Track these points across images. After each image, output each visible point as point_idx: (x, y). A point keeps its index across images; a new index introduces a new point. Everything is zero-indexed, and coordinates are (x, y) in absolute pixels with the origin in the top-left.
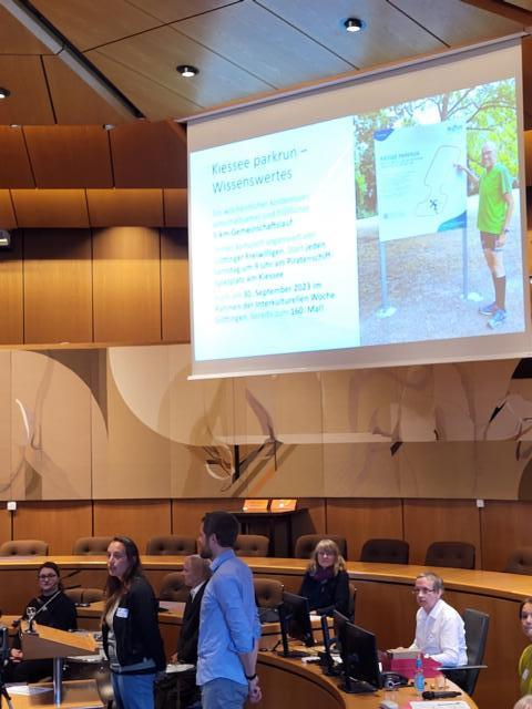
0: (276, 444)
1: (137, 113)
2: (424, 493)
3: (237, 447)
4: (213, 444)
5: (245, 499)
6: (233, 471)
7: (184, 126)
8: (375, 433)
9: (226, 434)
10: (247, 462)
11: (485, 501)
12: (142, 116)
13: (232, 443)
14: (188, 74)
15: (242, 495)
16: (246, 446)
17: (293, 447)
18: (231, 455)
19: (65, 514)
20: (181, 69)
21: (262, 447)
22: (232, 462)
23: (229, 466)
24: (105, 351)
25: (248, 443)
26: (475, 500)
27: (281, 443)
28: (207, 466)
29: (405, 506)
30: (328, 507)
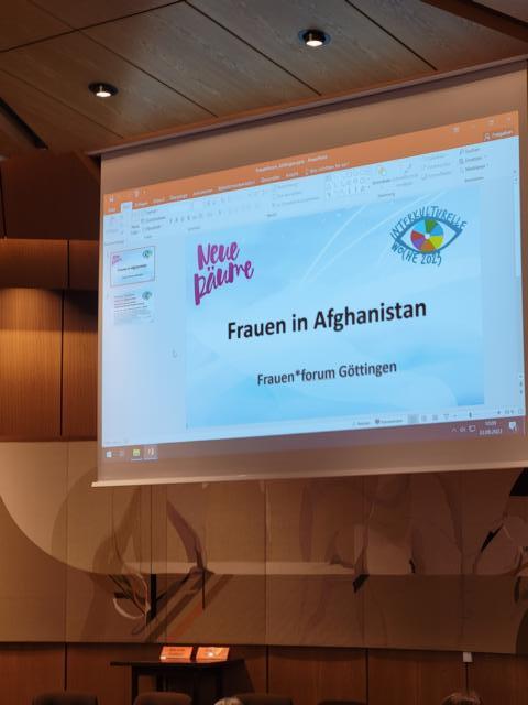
0: (203, 574)
1: (37, 142)
2: (395, 642)
3: (153, 577)
4: (124, 572)
5: (162, 645)
6: (148, 608)
7: (97, 160)
8: (333, 563)
9: (140, 559)
10: (167, 597)
11: (474, 654)
12: (44, 146)
13: (148, 572)
14: (103, 94)
15: (161, 639)
16: (166, 575)
17: (227, 578)
18: (146, 586)
20: (95, 88)
21: (187, 577)
22: (147, 595)
23: (143, 601)
25: (169, 571)
26: (461, 653)
27: (211, 573)
28: (115, 600)
29: (370, 659)
30: (271, 658)
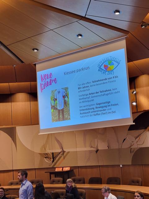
0: (64, 152)
1: (22, 62)
2: (105, 164)
3: (53, 153)
4: (46, 152)
5: (56, 168)
6: (52, 160)
7: (35, 65)
8: (91, 147)
9: (50, 149)
10: (56, 157)
11: (122, 165)
12: (24, 63)
14: (36, 51)
15: (55, 166)
17: (69, 152)
18: (51, 155)
19: (5, 174)
20: (34, 49)
21: (60, 153)
22: (52, 157)
24: (15, 127)
25: (56, 152)
28: (45, 159)
29: (100, 168)
30: (79, 169)
